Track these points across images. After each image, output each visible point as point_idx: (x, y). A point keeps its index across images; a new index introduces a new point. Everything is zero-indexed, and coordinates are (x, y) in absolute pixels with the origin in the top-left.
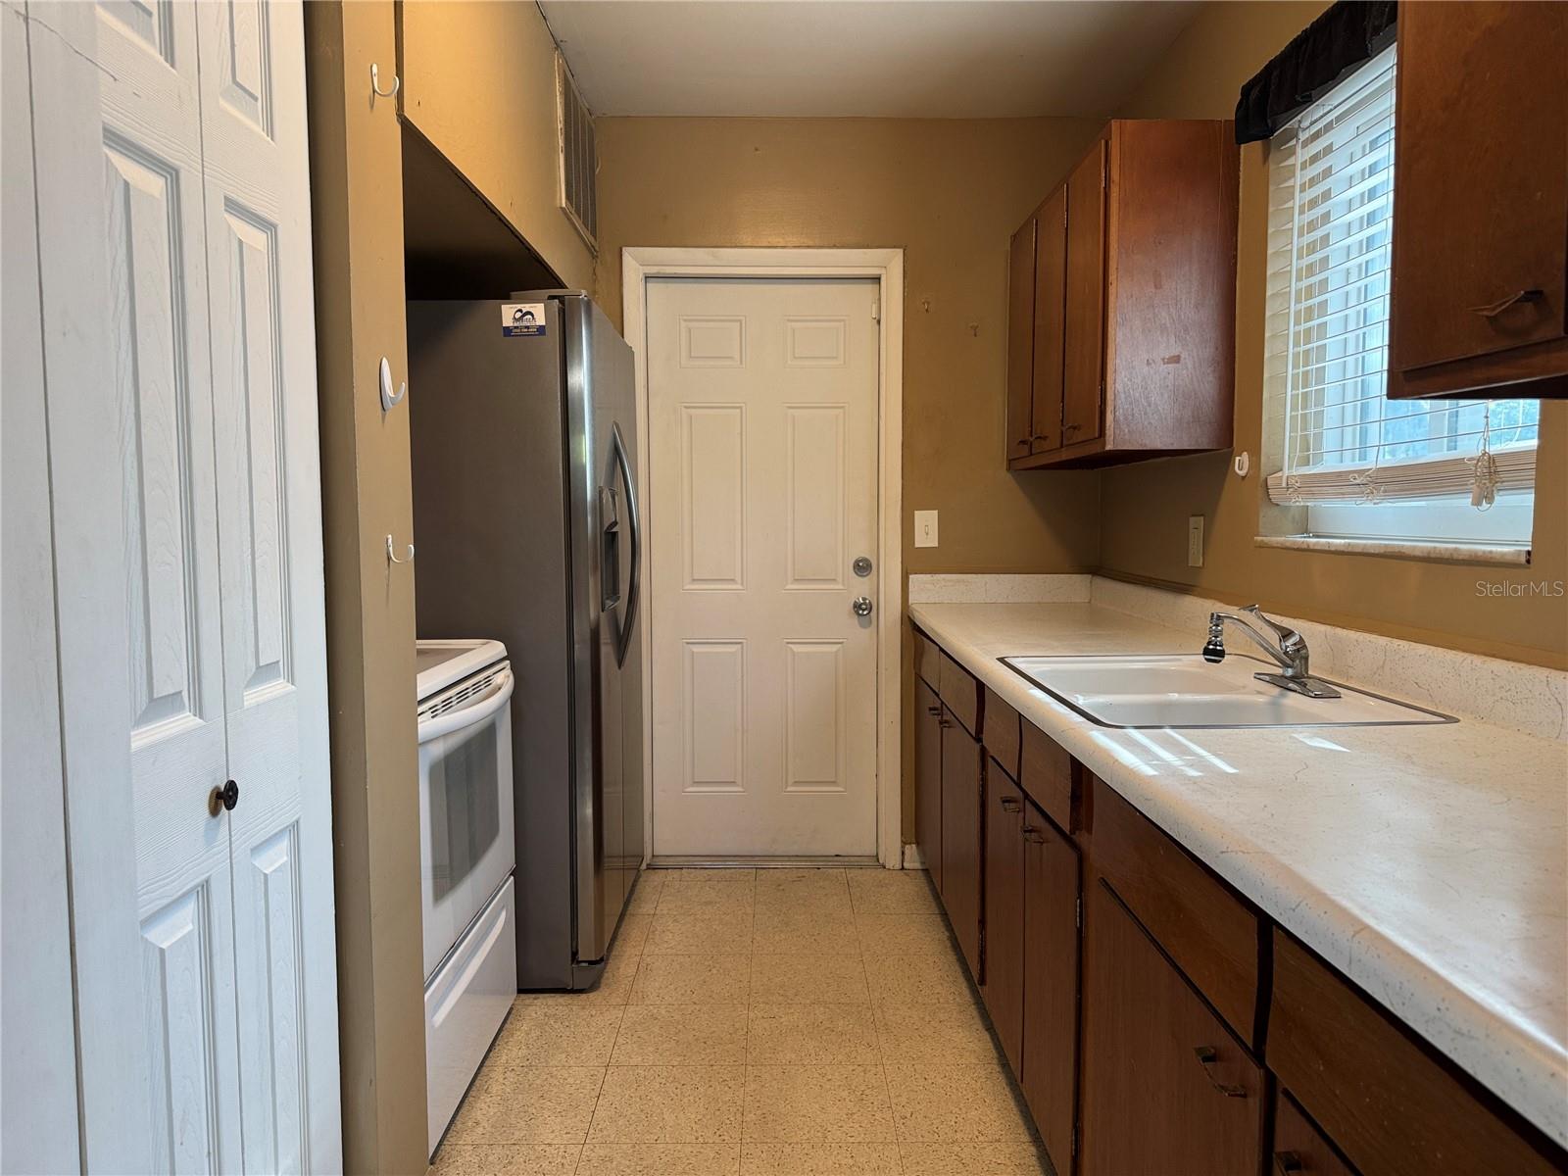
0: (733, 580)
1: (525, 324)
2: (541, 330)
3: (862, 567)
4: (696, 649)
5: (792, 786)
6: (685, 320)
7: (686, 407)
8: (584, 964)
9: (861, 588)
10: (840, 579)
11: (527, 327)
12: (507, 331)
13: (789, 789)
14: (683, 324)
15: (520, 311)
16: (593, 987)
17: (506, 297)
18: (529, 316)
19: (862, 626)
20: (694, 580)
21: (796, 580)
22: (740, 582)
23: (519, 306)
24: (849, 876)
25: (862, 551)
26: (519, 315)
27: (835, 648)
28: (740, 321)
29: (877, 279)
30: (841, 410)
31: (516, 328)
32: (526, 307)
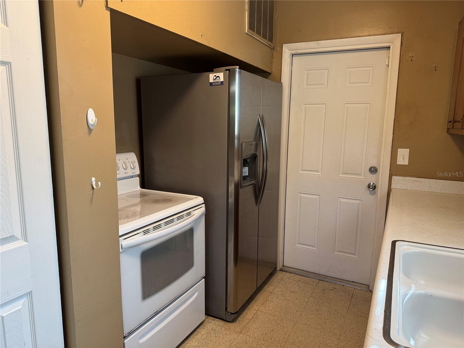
0: (318, 171)
1: (217, 81)
2: (222, 83)
3: (373, 170)
4: (302, 195)
5: (336, 252)
6: (306, 70)
7: (304, 104)
8: (229, 313)
9: (371, 179)
10: (363, 174)
11: (217, 82)
12: (211, 84)
15: (215, 76)
16: (233, 321)
17: (212, 71)
18: (218, 78)
19: (372, 194)
20: (303, 170)
21: (343, 173)
22: (321, 172)
23: (215, 74)
24: (354, 292)
25: (373, 164)
26: (215, 77)
27: (358, 202)
28: (328, 69)
29: (388, 48)
30: (369, 104)
31: (214, 82)
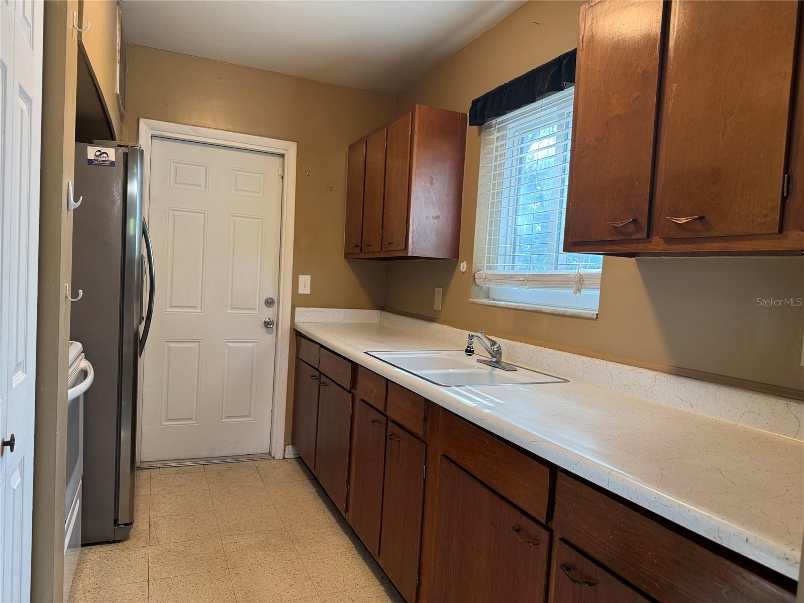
0: (196, 307)
1: (102, 159)
2: (112, 163)
3: (269, 302)
4: (171, 345)
5: (224, 419)
6: (173, 162)
7: (172, 210)
8: (121, 526)
9: (268, 313)
10: (257, 308)
11: (104, 161)
12: (91, 162)
13: (223, 421)
14: (172, 164)
15: (100, 151)
16: (126, 538)
17: (91, 143)
18: (105, 155)
19: (268, 333)
20: (172, 306)
21: (232, 308)
22: (200, 308)
23: (99, 149)
24: (256, 465)
25: (270, 293)
26: (98, 153)
27: (253, 344)
28: (206, 167)
29: (283, 156)
30: (261, 220)
31: (96, 160)
32: (103, 150)
